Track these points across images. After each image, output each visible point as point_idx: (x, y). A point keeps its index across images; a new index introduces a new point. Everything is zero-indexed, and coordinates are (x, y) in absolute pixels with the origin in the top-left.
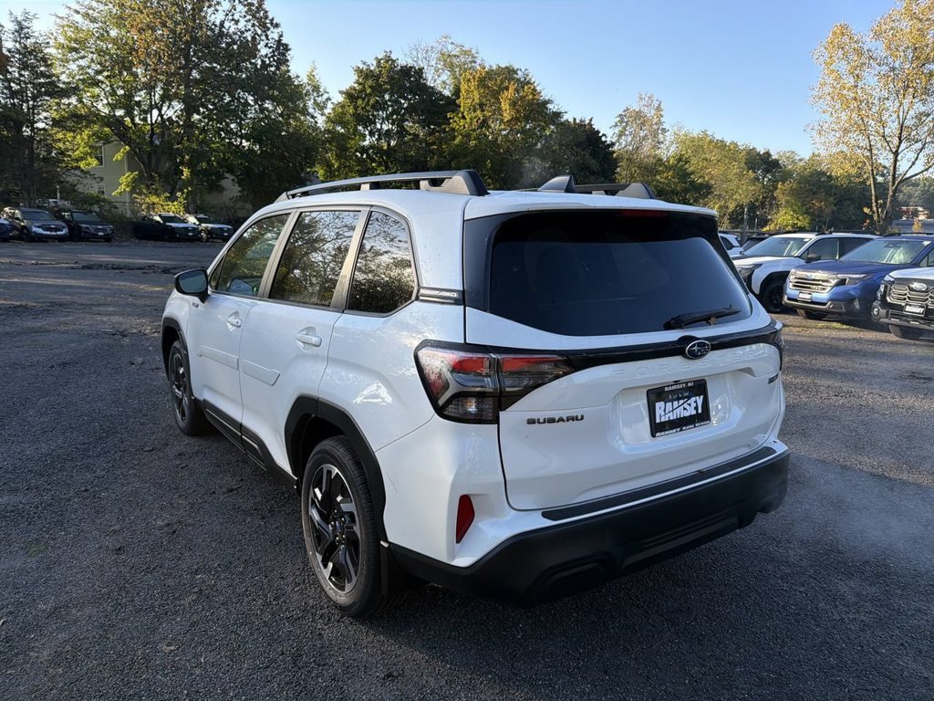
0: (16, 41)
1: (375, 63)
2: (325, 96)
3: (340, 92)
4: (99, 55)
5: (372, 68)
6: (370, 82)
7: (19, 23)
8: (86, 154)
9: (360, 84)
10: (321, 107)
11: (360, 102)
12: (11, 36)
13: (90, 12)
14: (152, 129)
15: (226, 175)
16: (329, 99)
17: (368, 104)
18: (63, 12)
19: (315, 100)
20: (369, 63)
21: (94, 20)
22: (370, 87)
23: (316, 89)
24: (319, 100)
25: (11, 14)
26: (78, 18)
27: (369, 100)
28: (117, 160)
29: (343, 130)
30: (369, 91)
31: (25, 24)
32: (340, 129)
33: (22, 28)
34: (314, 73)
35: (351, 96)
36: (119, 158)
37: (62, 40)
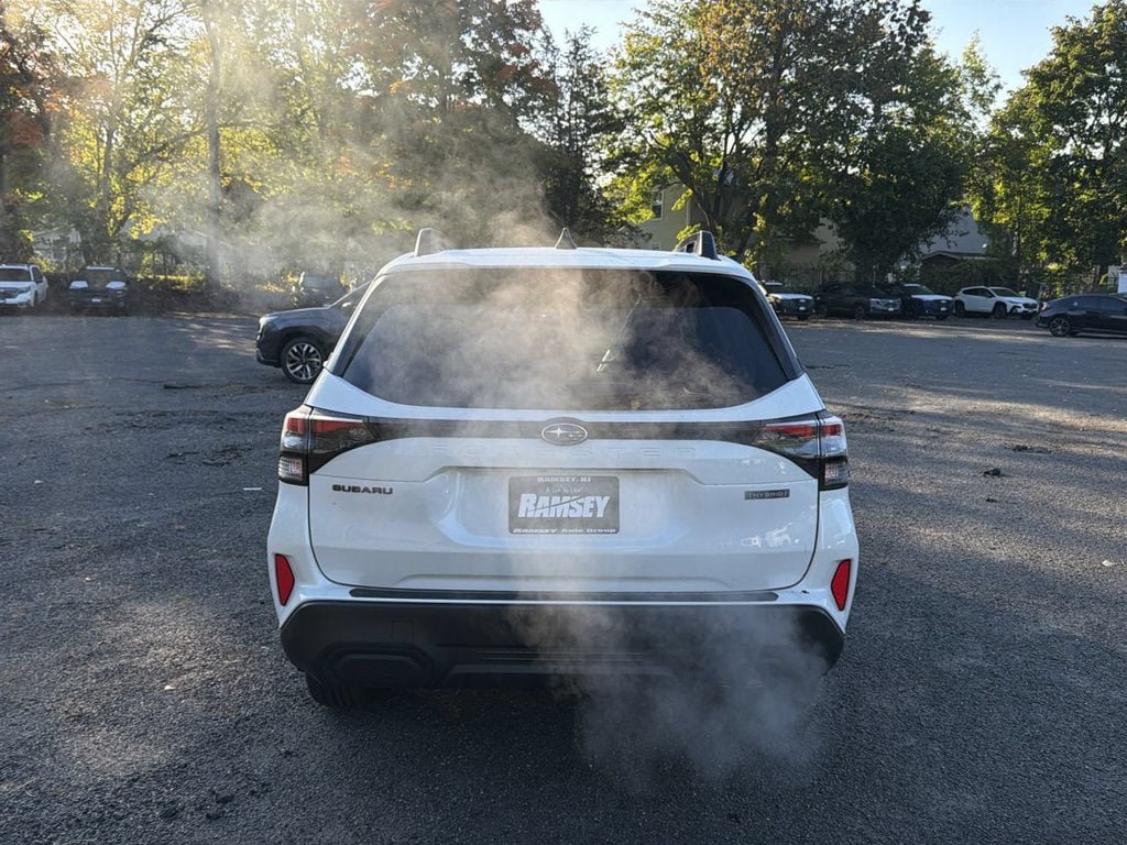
0: (571, 66)
1: (1091, 16)
2: (993, 83)
3: (1022, 72)
4: (668, 68)
5: (1085, 25)
6: (1077, 49)
7: (576, 42)
8: (637, 204)
9: (1058, 55)
10: (982, 101)
11: (1055, 84)
12: (566, 60)
13: (663, 12)
14: (725, 164)
15: (822, 220)
16: (998, 87)
17: (1069, 86)
18: (631, 18)
19: (975, 92)
20: (1079, 17)
21: (667, 22)
22: (1076, 57)
23: (978, 73)
24: (981, 90)
25: (567, 32)
26: (649, 22)
27: (1072, 80)
28: (676, 210)
29: (1021, 136)
30: (1073, 64)
31: (582, 43)
32: (1016, 133)
33: (578, 49)
34: (976, 49)
35: (1041, 77)
36: (679, 207)
37: (625, 56)
